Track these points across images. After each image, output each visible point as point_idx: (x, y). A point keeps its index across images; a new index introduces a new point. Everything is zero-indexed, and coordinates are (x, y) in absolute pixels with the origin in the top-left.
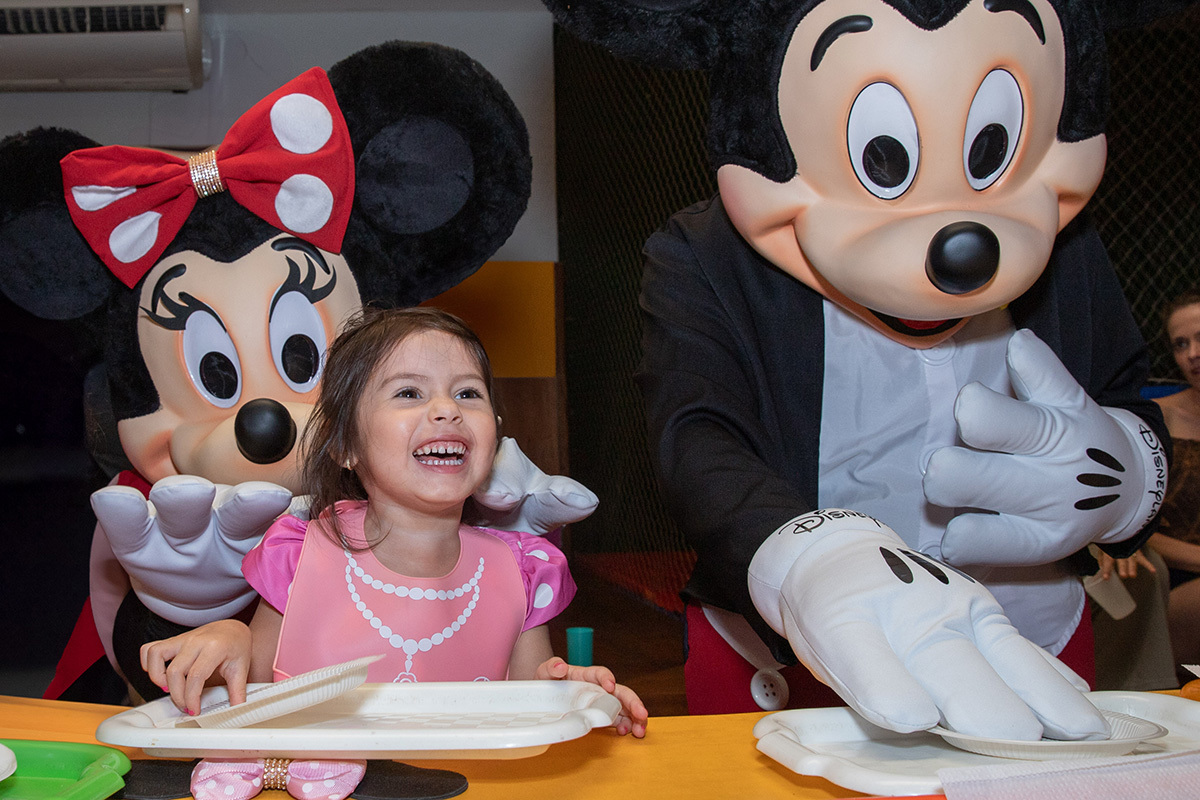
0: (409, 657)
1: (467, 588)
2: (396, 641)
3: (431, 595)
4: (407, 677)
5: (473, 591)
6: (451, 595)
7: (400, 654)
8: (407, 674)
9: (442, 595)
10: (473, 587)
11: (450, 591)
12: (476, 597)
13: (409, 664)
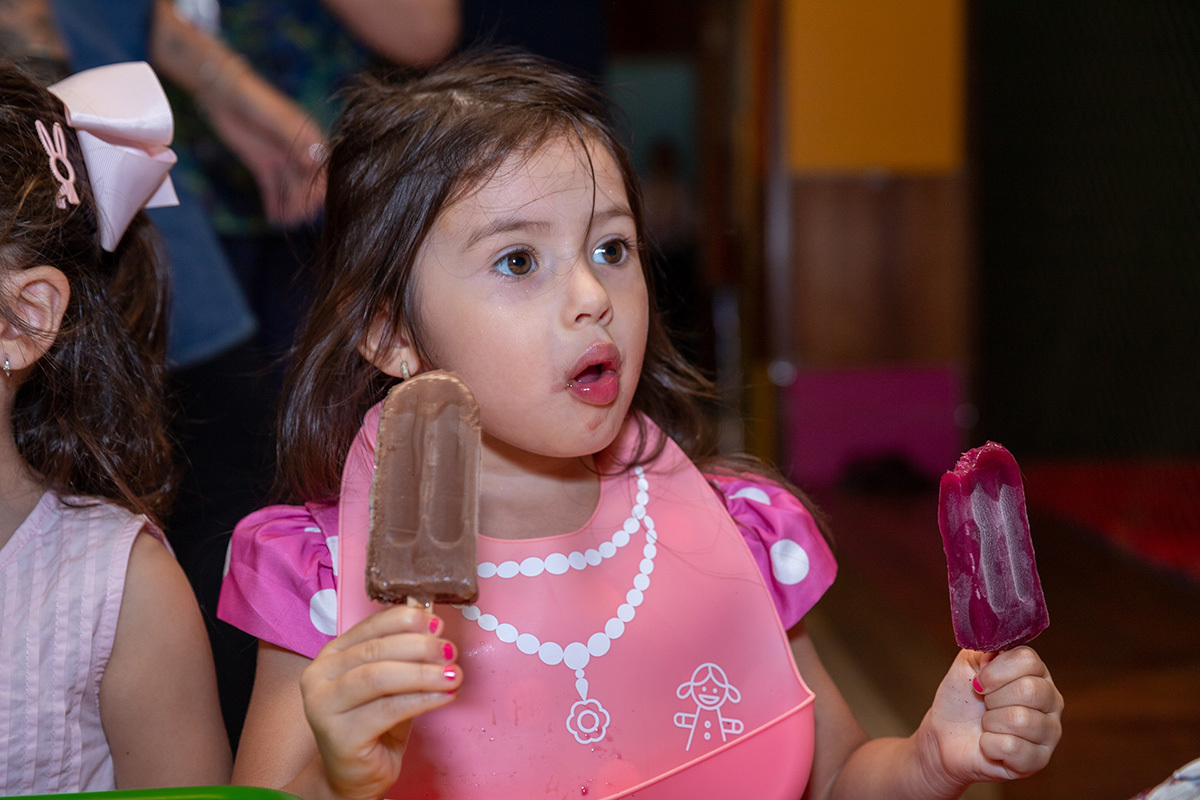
0: (580, 674)
1: (631, 526)
2: (551, 653)
3: (557, 564)
4: (587, 707)
5: (644, 529)
6: (594, 558)
7: (563, 671)
8: (585, 703)
9: (577, 561)
10: (641, 522)
11: (590, 552)
12: (652, 536)
13: (582, 686)
